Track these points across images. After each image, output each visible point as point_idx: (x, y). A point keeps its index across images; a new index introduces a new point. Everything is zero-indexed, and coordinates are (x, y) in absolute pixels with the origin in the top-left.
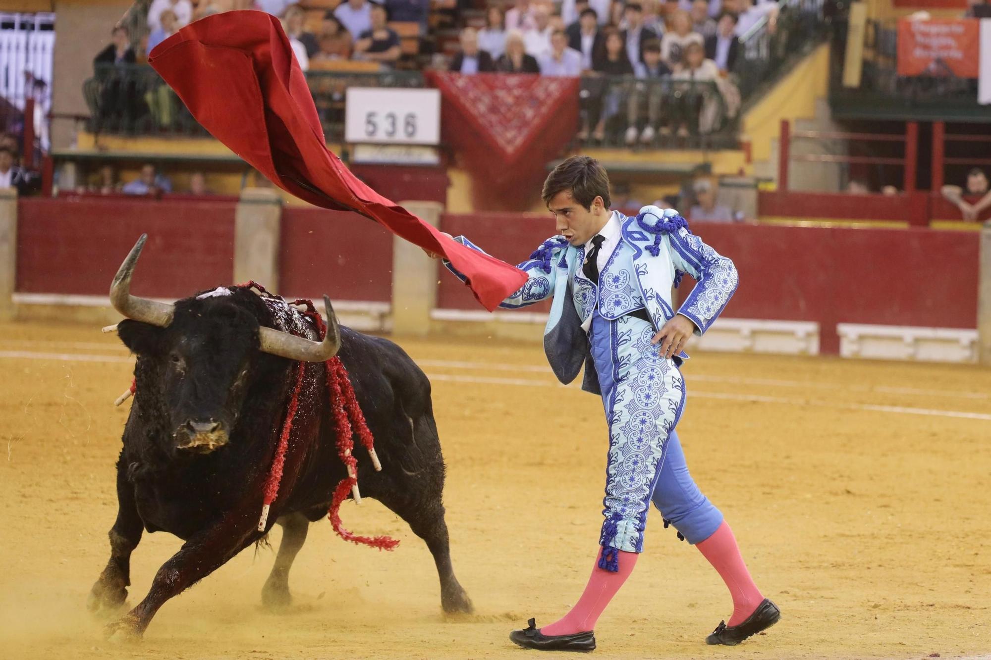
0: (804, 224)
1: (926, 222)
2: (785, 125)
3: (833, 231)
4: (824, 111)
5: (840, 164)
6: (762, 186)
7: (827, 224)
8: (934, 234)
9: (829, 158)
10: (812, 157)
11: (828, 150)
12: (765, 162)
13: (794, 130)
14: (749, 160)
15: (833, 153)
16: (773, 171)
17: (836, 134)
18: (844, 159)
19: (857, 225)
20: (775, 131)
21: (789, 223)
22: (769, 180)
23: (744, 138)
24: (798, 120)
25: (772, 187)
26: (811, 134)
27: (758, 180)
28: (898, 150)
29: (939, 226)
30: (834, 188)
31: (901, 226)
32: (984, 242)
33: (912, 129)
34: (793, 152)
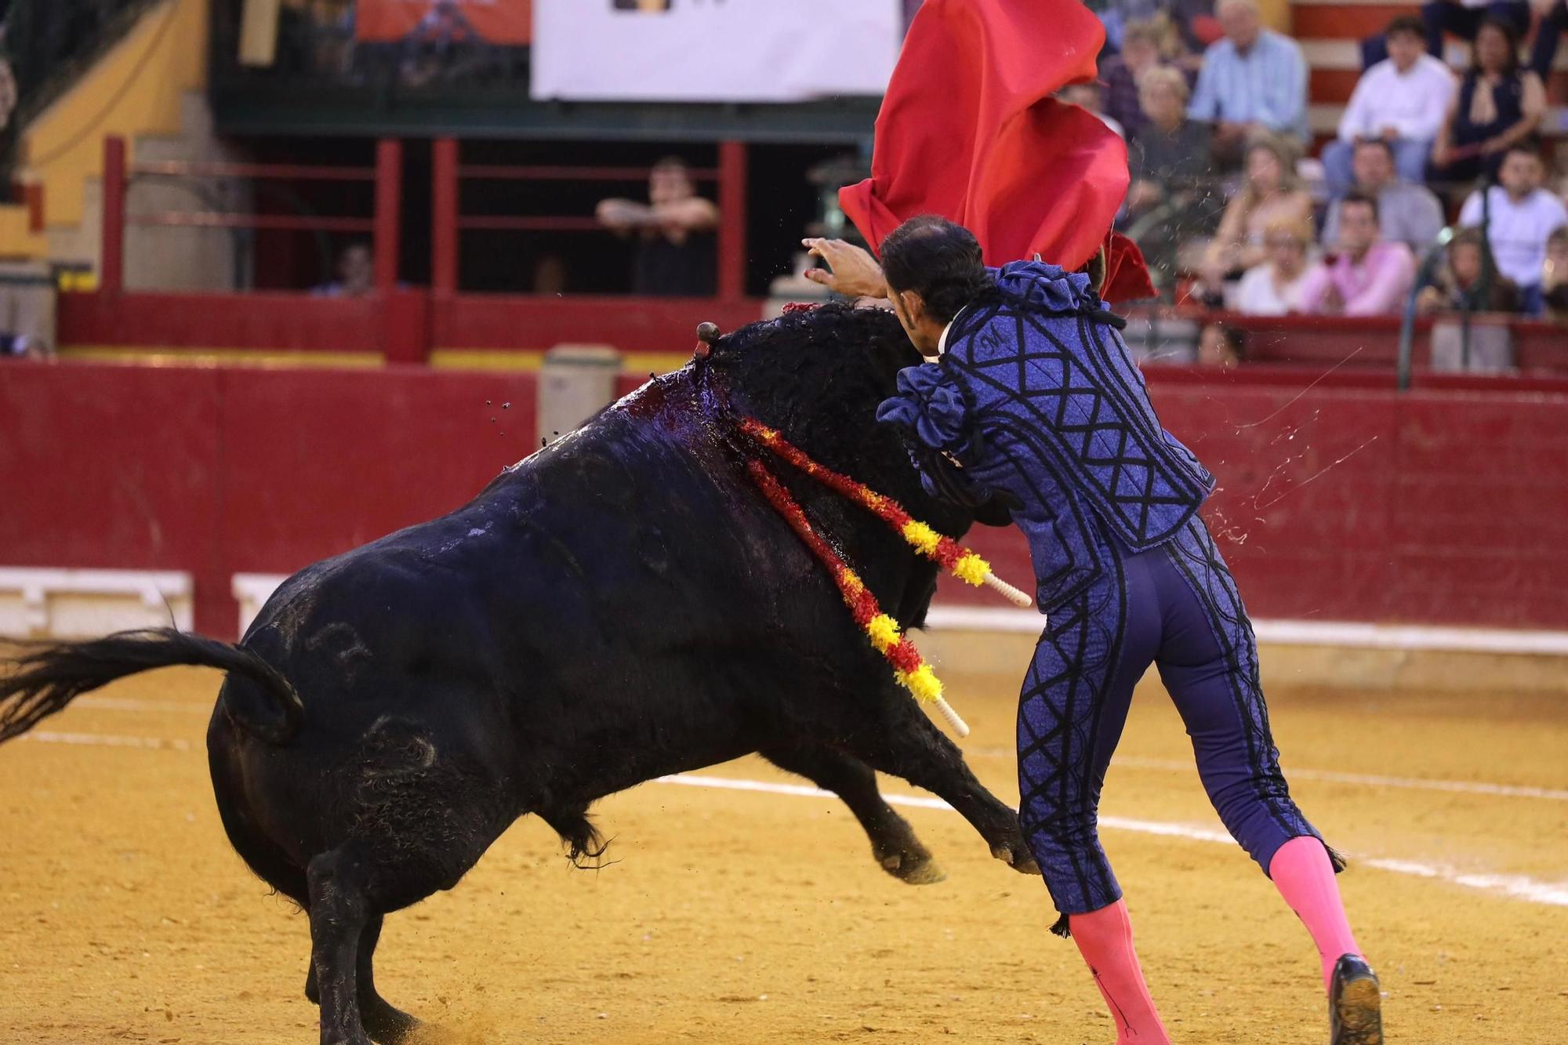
0: (158, 360)
1: (421, 351)
2: (115, 148)
3: (221, 377)
4: (196, 118)
5: (235, 231)
6: (66, 281)
7: (206, 360)
8: (439, 381)
9: (212, 218)
10: (173, 217)
11: (208, 201)
12: (73, 227)
13: (133, 158)
14: (37, 224)
15: (221, 209)
16: (89, 247)
17: (221, 167)
18: (246, 220)
19: (271, 361)
20: (93, 160)
21: (126, 358)
22: (83, 268)
23: (27, 176)
24: (143, 137)
25: (89, 282)
26: (170, 166)
27: (59, 267)
28: (363, 199)
29: (450, 361)
30: (222, 285)
31: (369, 362)
32: (546, 396)
33: (388, 155)
34: (133, 205)
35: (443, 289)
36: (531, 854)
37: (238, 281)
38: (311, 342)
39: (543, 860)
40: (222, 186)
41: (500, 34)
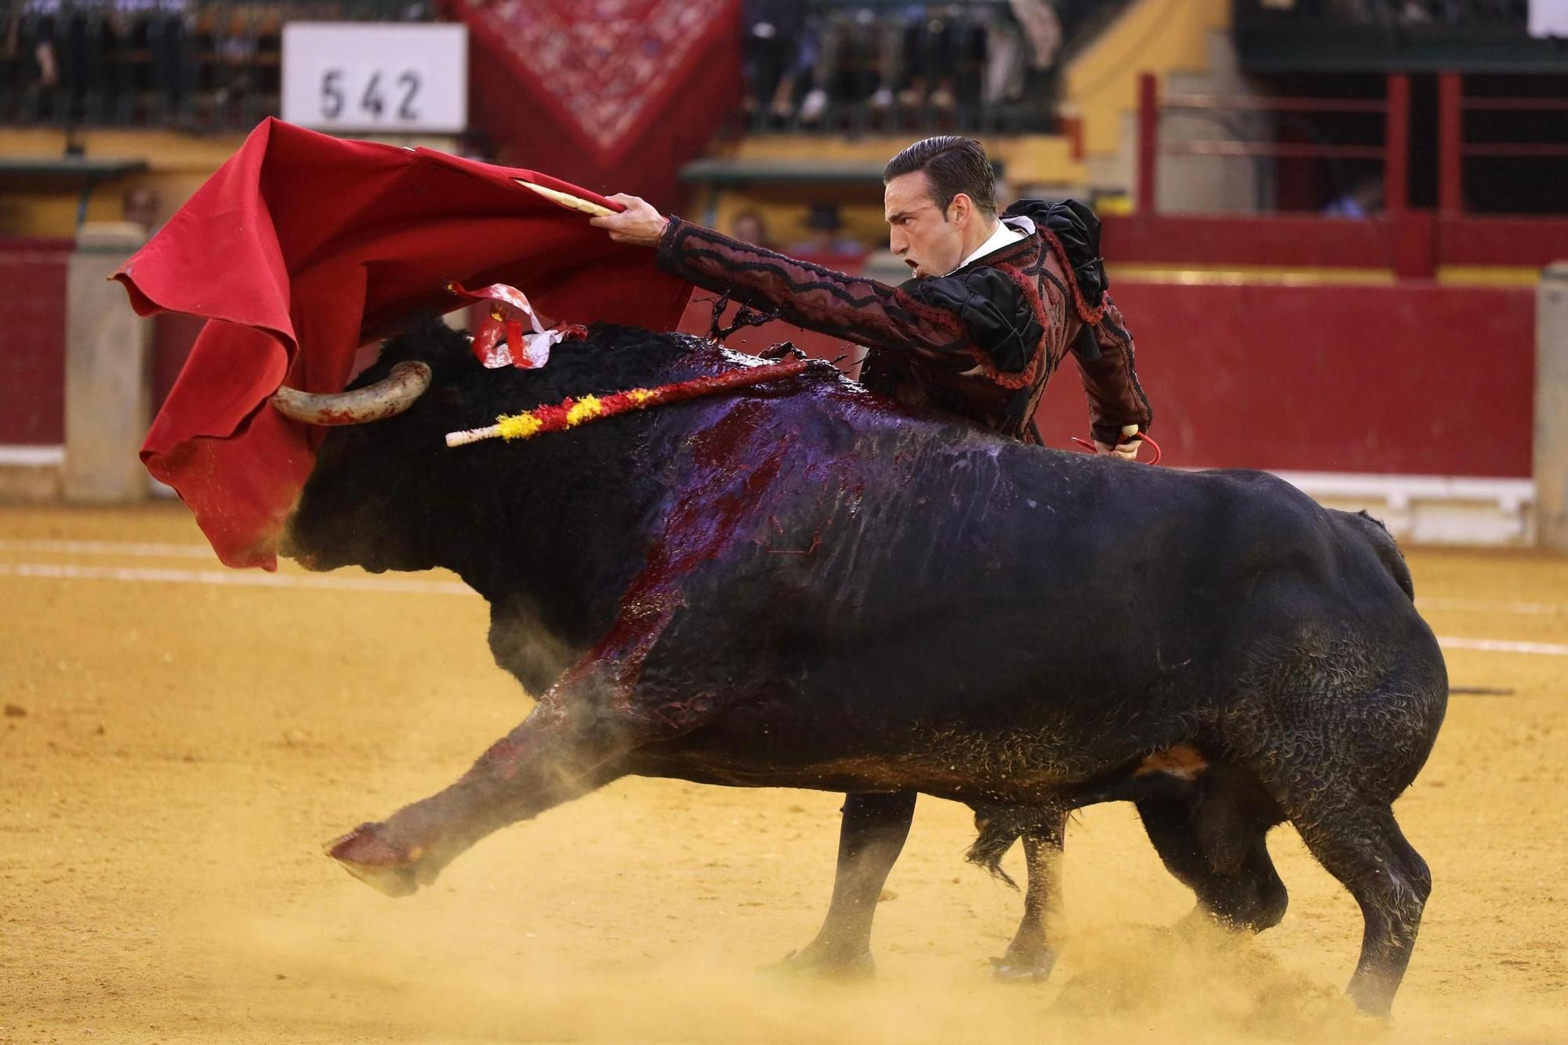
0: (1189, 277)
1: (1428, 267)
2: (1148, 85)
3: (1246, 293)
4: (1221, 56)
5: (1258, 160)
6: (1105, 206)
7: (1233, 277)
8: (1446, 295)
9: (1234, 147)
10: (1202, 146)
11: (1233, 131)
12: (1109, 157)
13: (1166, 93)
14: (1078, 154)
15: (1245, 138)
16: (1125, 174)
17: (1246, 100)
18: (1265, 149)
19: (1293, 278)
20: (1128, 95)
21: (1159, 275)
22: (1118, 193)
23: (1068, 110)
24: (1176, 74)
25: (1125, 206)
26: (1198, 99)
28: (1374, 129)
29: (1456, 277)
30: (1246, 207)
31: (1380, 279)
32: (1543, 308)
33: (1398, 89)
34: (1165, 136)
35: (1449, 212)
36: (1535, 726)
37: (1261, 203)
38: (1328, 259)
39: (1547, 732)
40: (1246, 118)
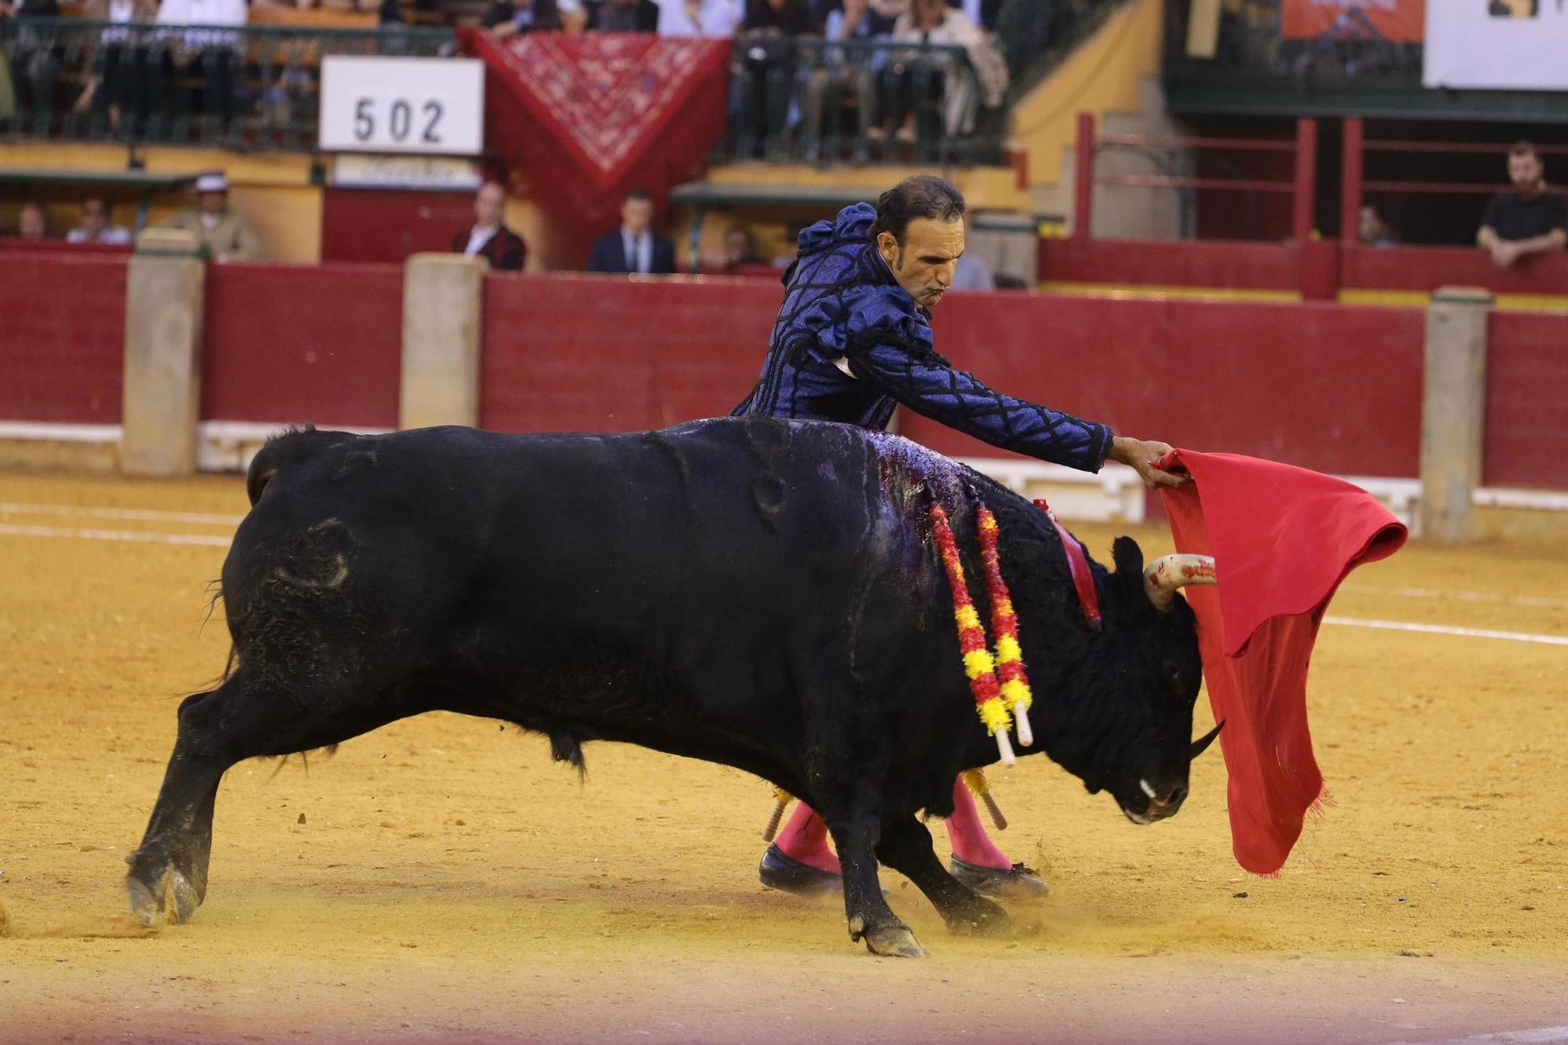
0: (1119, 294)
1: (1330, 292)
2: (1086, 123)
3: (1169, 307)
4: (1152, 99)
5: (1181, 190)
6: (1047, 230)
7: (1157, 294)
8: (1345, 314)
9: (1164, 180)
10: (1133, 179)
11: (1160, 165)
12: (1050, 186)
13: (1101, 131)
14: (1023, 184)
15: (1170, 173)
16: (1064, 203)
17: (1172, 139)
18: (1191, 182)
19: (1210, 296)
20: (1069, 133)
21: (1094, 292)
22: (1058, 220)
23: (1014, 145)
24: (1108, 115)
25: (1064, 231)
26: (1130, 137)
27: (1041, 219)
28: (1285, 165)
29: (1353, 299)
30: (1171, 234)
31: (1288, 298)
32: (1431, 326)
33: (1307, 130)
34: (1102, 167)
36: (1420, 696)
37: (1184, 233)
38: (1243, 282)
39: (1430, 701)
40: (1172, 154)
41: (1396, 34)
